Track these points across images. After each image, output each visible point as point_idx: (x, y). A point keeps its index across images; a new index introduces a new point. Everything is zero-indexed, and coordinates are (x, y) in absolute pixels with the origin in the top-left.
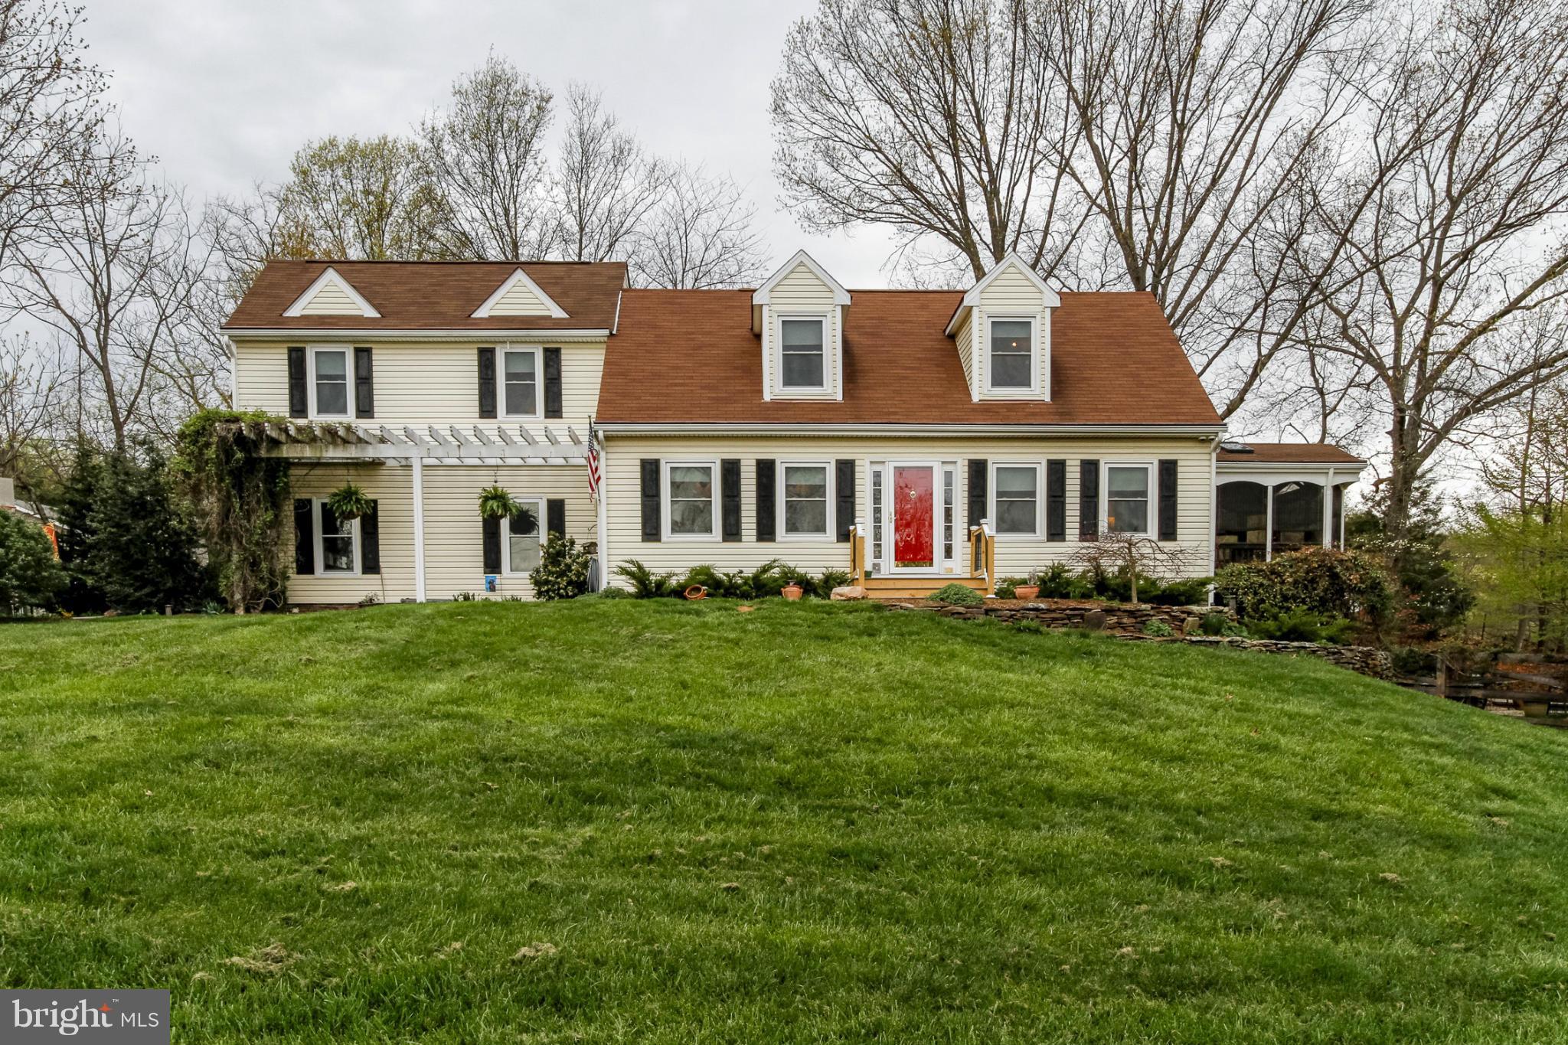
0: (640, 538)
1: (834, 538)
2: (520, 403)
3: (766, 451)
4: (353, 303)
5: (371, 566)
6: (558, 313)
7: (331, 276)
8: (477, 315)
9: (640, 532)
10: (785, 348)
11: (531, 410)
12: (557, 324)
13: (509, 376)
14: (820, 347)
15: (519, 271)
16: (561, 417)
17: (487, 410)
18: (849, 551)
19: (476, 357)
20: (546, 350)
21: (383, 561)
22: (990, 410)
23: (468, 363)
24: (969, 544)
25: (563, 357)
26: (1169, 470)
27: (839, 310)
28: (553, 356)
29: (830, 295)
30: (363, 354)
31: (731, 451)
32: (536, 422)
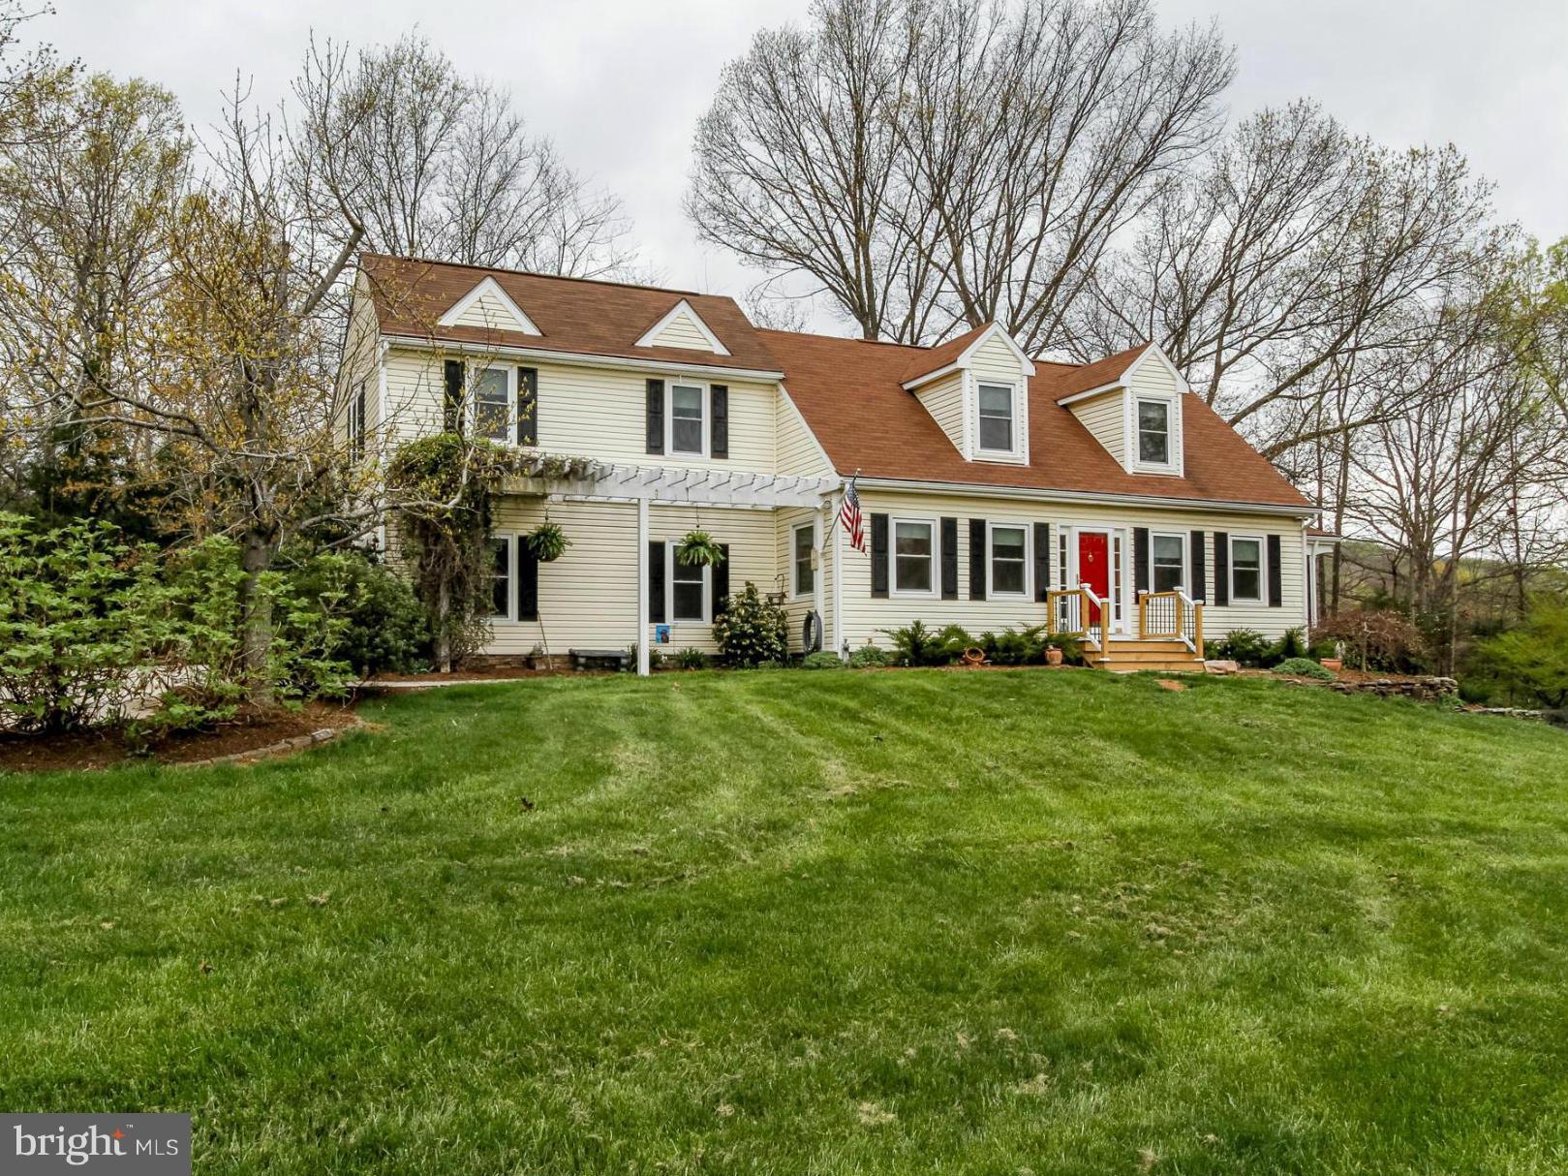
0: (869, 594)
1: (1033, 598)
2: (687, 441)
3: (978, 512)
4: (512, 319)
5: (528, 612)
6: (719, 349)
7: (488, 287)
8: (642, 343)
9: (869, 588)
10: (982, 412)
11: (696, 448)
12: (722, 362)
13: (677, 412)
14: (1009, 413)
15: (683, 302)
16: (726, 457)
17: (655, 446)
18: (1045, 611)
19: (644, 388)
20: (714, 387)
21: (542, 606)
22: (1143, 482)
23: (635, 396)
24: (1137, 607)
25: (730, 396)
26: (1274, 542)
27: (1025, 379)
28: (720, 394)
29: (1017, 365)
30: (528, 375)
31: (950, 510)
32: (701, 461)
